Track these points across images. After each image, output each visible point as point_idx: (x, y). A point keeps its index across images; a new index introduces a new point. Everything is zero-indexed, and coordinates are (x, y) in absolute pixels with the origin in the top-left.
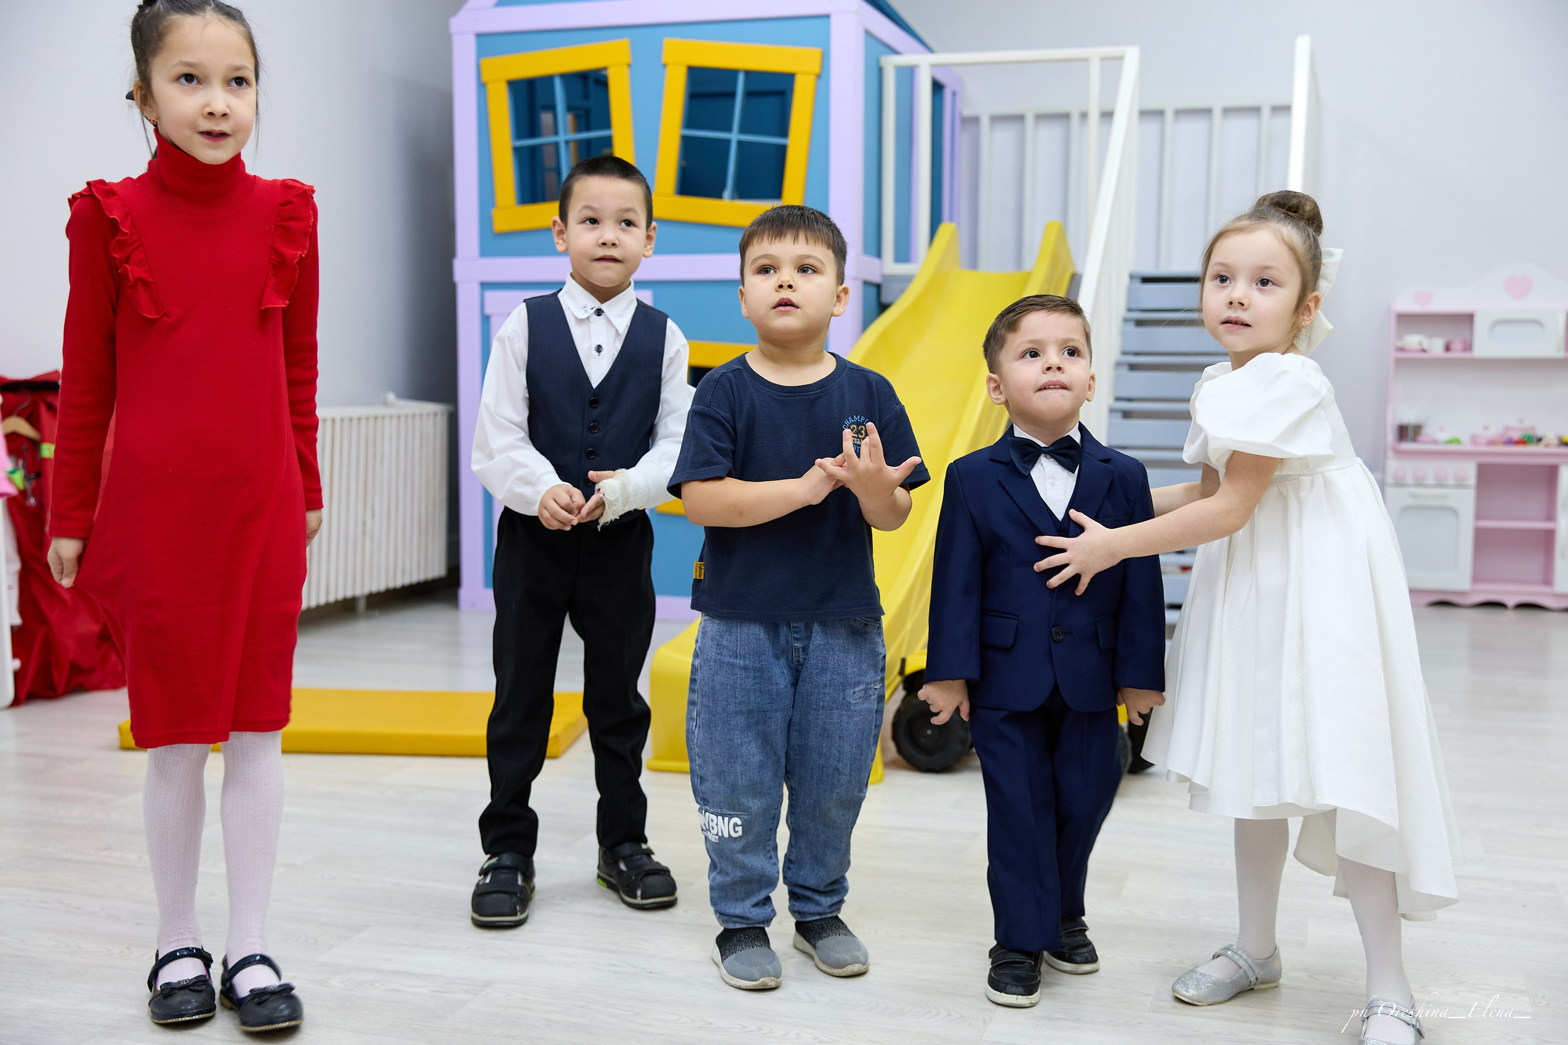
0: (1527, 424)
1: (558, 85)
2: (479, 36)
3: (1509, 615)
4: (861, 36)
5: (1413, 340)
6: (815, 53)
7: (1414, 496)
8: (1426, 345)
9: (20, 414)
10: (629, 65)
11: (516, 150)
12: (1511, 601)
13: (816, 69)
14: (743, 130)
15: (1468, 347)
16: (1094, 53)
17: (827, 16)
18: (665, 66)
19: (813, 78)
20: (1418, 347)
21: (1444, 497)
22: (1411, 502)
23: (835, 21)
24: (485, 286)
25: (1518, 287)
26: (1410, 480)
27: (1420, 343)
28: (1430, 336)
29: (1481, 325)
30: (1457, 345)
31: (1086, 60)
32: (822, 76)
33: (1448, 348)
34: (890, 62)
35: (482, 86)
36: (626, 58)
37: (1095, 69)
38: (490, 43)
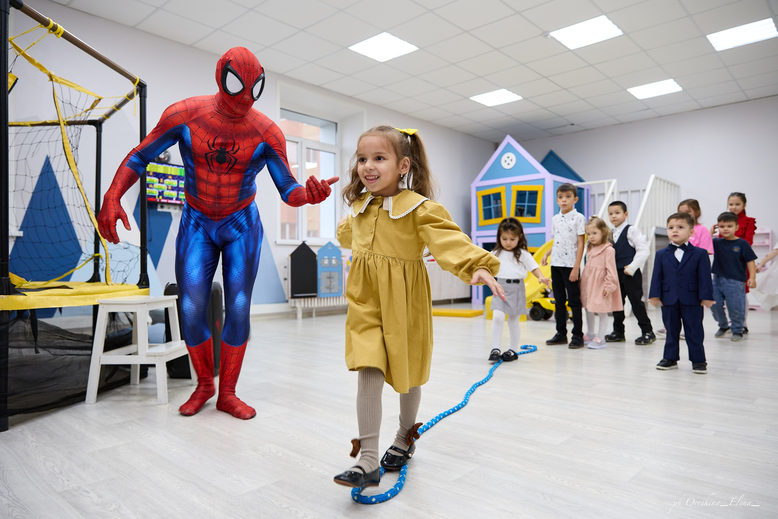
1: (491, 196)
2: (476, 187)
4: (552, 181)
6: (542, 186)
11: (483, 209)
13: (542, 189)
14: (529, 202)
16: (606, 181)
17: (544, 179)
18: (512, 191)
19: (541, 191)
23: (546, 179)
24: (477, 237)
31: (604, 183)
32: (544, 191)
35: (477, 197)
36: (505, 190)
37: (606, 185)
38: (478, 189)
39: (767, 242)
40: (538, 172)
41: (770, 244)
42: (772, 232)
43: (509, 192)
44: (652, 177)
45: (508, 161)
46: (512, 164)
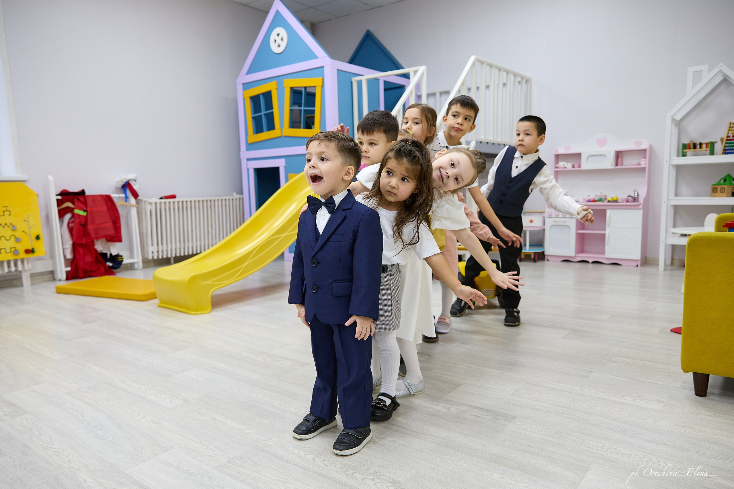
0: (604, 194)
1: (261, 96)
2: (243, 84)
3: (590, 265)
4: (336, 71)
5: (561, 164)
6: (321, 78)
7: (555, 221)
8: (566, 166)
9: (70, 201)
10: (277, 89)
11: (253, 118)
12: (590, 261)
13: (321, 84)
14: (305, 106)
15: (580, 167)
16: (411, 70)
17: (323, 67)
18: (284, 88)
19: (320, 87)
20: (563, 166)
21: (565, 221)
22: (554, 224)
23: (325, 68)
24: (248, 160)
25: (602, 142)
26: (553, 216)
27: (564, 165)
28: (568, 162)
29: (583, 157)
30: (576, 165)
32: (323, 87)
33: (573, 167)
34: (355, 79)
35: (244, 99)
36: (275, 87)
38: (246, 86)
39: (644, 163)
40: (315, 57)
41: (647, 166)
42: (651, 147)
43: (280, 88)
44: (472, 59)
45: (278, 39)
46: (284, 45)
